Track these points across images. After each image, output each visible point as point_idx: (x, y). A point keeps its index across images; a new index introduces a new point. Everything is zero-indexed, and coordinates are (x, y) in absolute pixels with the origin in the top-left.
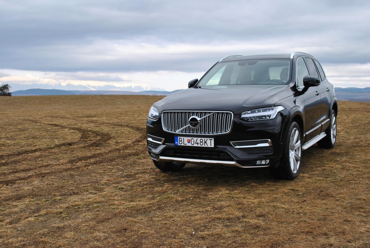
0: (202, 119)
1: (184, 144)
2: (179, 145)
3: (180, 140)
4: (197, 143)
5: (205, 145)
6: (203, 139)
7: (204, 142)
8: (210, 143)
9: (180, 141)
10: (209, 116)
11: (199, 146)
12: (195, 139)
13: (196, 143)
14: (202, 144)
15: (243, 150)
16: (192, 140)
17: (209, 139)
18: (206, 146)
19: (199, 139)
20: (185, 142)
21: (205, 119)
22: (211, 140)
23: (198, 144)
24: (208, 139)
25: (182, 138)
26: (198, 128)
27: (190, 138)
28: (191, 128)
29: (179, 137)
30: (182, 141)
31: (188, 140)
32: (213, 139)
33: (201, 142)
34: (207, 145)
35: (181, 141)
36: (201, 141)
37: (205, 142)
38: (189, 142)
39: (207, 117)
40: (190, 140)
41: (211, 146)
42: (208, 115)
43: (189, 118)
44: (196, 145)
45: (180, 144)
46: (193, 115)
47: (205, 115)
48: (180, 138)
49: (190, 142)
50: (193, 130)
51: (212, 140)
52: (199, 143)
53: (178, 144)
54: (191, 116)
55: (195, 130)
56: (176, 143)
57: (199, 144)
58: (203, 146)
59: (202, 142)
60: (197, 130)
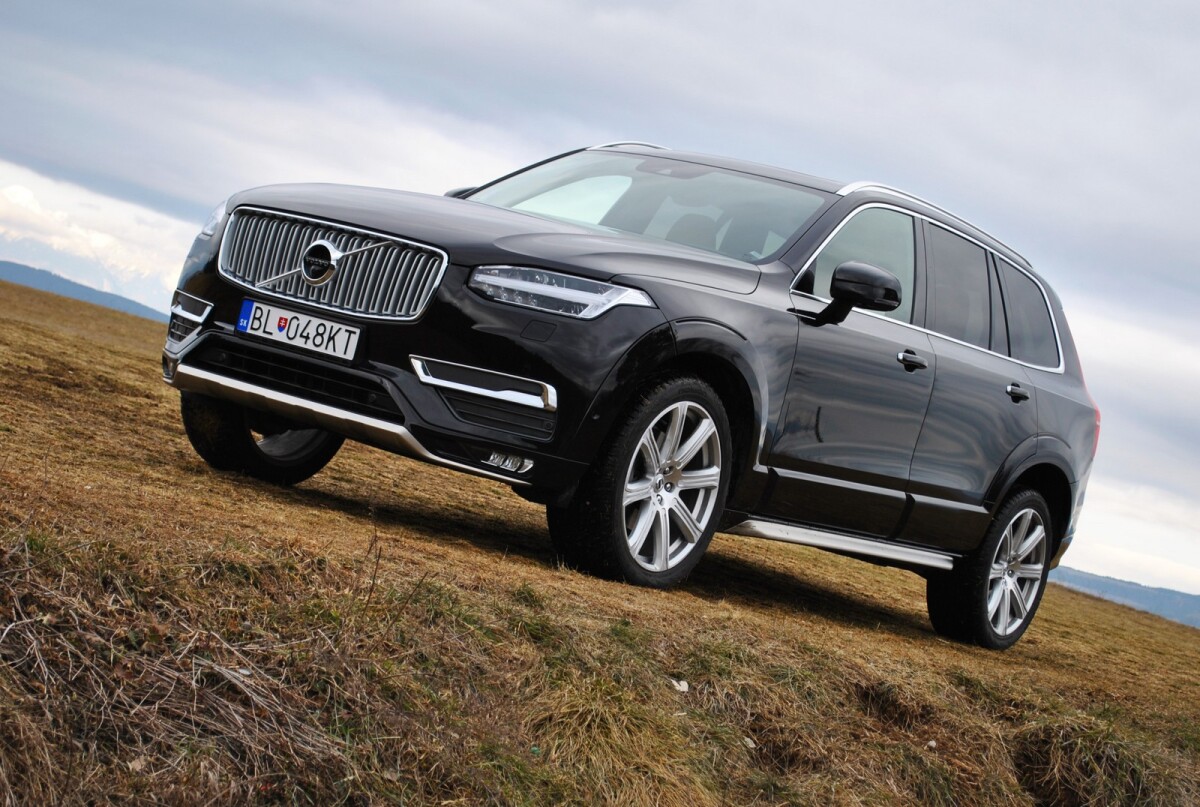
0: (348, 257)
1: (264, 332)
2: (249, 331)
3: (258, 316)
4: (305, 334)
5: (326, 348)
6: (328, 324)
7: (326, 337)
8: (344, 345)
9: (255, 318)
10: (370, 251)
11: (310, 346)
12: (304, 319)
13: (301, 336)
14: (318, 340)
15: (447, 398)
16: (295, 322)
17: (347, 331)
18: (330, 352)
19: (316, 321)
20: (269, 324)
21: (355, 256)
22: (350, 332)
23: (307, 338)
24: (344, 327)
25: (265, 308)
26: (327, 285)
27: (288, 315)
28: (303, 282)
29: (256, 305)
30: (263, 320)
31: (281, 319)
32: (358, 331)
33: (318, 334)
34: (334, 350)
35: (259, 319)
36: (321, 330)
37: (331, 338)
38: (281, 328)
39: (363, 252)
40: (286, 320)
41: (345, 353)
42: (370, 246)
43: (308, 243)
44: (299, 342)
45: (252, 328)
46: (323, 238)
47: (359, 246)
48: (257, 308)
49: (284, 327)
50: (308, 287)
51: (354, 333)
52: (311, 336)
53: (246, 328)
54: (315, 240)
55: (314, 289)
56: (243, 322)
57: (310, 342)
58: (321, 350)
59: (322, 335)
60: (320, 290)
